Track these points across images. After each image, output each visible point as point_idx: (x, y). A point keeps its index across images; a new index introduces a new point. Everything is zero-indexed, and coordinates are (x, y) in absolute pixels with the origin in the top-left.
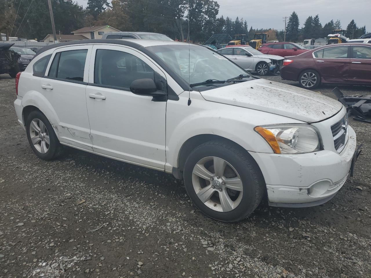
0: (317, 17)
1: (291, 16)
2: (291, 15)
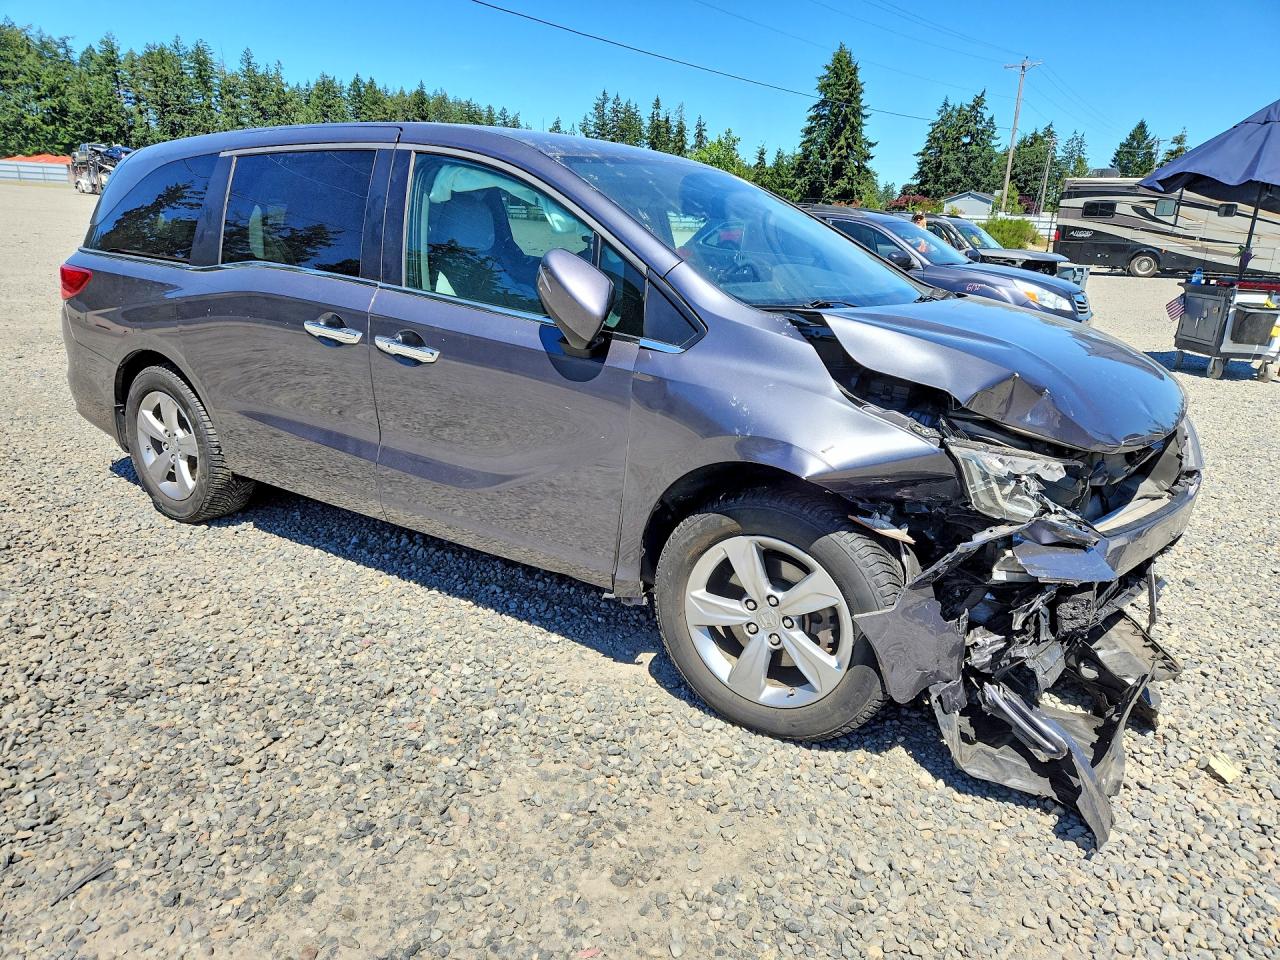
0: (979, 101)
1: (826, 72)
2: (827, 67)
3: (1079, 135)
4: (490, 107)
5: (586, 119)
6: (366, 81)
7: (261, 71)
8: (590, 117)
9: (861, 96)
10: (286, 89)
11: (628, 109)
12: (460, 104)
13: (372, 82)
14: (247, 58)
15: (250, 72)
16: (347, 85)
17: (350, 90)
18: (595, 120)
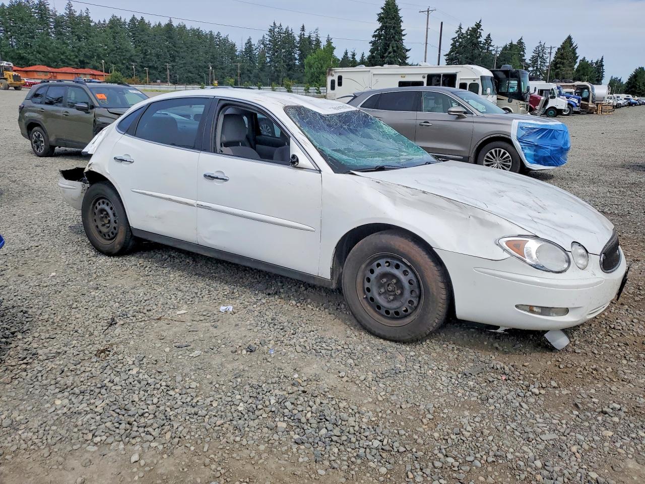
3: (542, 44)
4: (211, 32)
5: (264, 37)
6: (139, 18)
7: (77, 14)
8: (266, 36)
9: (402, 24)
10: (92, 24)
11: (287, 31)
12: (194, 30)
13: (142, 19)
14: (69, 7)
15: (71, 14)
16: (128, 21)
17: (129, 24)
18: (269, 38)
